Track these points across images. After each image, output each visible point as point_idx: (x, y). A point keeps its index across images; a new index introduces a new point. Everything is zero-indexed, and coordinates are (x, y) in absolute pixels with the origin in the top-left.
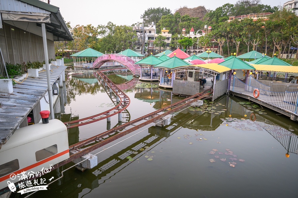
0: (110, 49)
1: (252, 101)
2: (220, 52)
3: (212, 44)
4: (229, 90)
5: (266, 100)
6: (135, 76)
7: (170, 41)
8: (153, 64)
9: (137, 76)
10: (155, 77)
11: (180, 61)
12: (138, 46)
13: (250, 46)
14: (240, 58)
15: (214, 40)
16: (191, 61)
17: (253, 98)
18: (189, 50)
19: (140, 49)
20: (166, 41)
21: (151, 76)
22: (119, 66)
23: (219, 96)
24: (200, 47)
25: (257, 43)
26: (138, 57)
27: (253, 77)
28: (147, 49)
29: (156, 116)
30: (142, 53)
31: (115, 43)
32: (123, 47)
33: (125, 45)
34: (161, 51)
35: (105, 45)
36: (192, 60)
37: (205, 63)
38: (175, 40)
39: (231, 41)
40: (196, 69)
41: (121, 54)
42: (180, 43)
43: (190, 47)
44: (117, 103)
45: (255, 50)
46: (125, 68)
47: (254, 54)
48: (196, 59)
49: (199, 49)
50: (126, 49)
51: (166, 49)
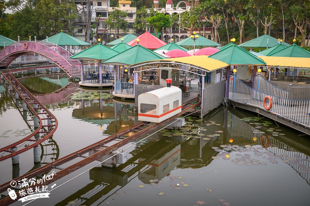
0: (28, 33)
1: (263, 116)
2: (215, 37)
3: (202, 24)
4: (228, 100)
5: (282, 114)
6: (72, 80)
7: (133, 19)
8: (103, 59)
9: (76, 80)
10: (107, 80)
11: (147, 53)
12: (80, 28)
13: (260, 27)
14: (244, 47)
15: (205, 19)
16: (166, 51)
17: (264, 110)
18: (165, 34)
19: (84, 33)
20: (128, 20)
21: (99, 78)
22: (45, 62)
23: (212, 109)
24: (183, 30)
25: (271, 22)
26: (79, 46)
27: (262, 77)
28: (95, 33)
29: (101, 149)
30: (86, 39)
31: (38, 23)
32: (52, 29)
33: (56, 26)
34: (120, 36)
35: (20, 27)
36: (168, 51)
37: (188, 55)
38: (142, 19)
39: (231, 19)
40: (172, 66)
41: (47, 41)
42: (150, 23)
43: (168, 30)
44: (36, 128)
45: (267, 33)
46: (54, 66)
47: (265, 40)
48: (175, 49)
49: (182, 32)
50: (58, 32)
51: (128, 33)
